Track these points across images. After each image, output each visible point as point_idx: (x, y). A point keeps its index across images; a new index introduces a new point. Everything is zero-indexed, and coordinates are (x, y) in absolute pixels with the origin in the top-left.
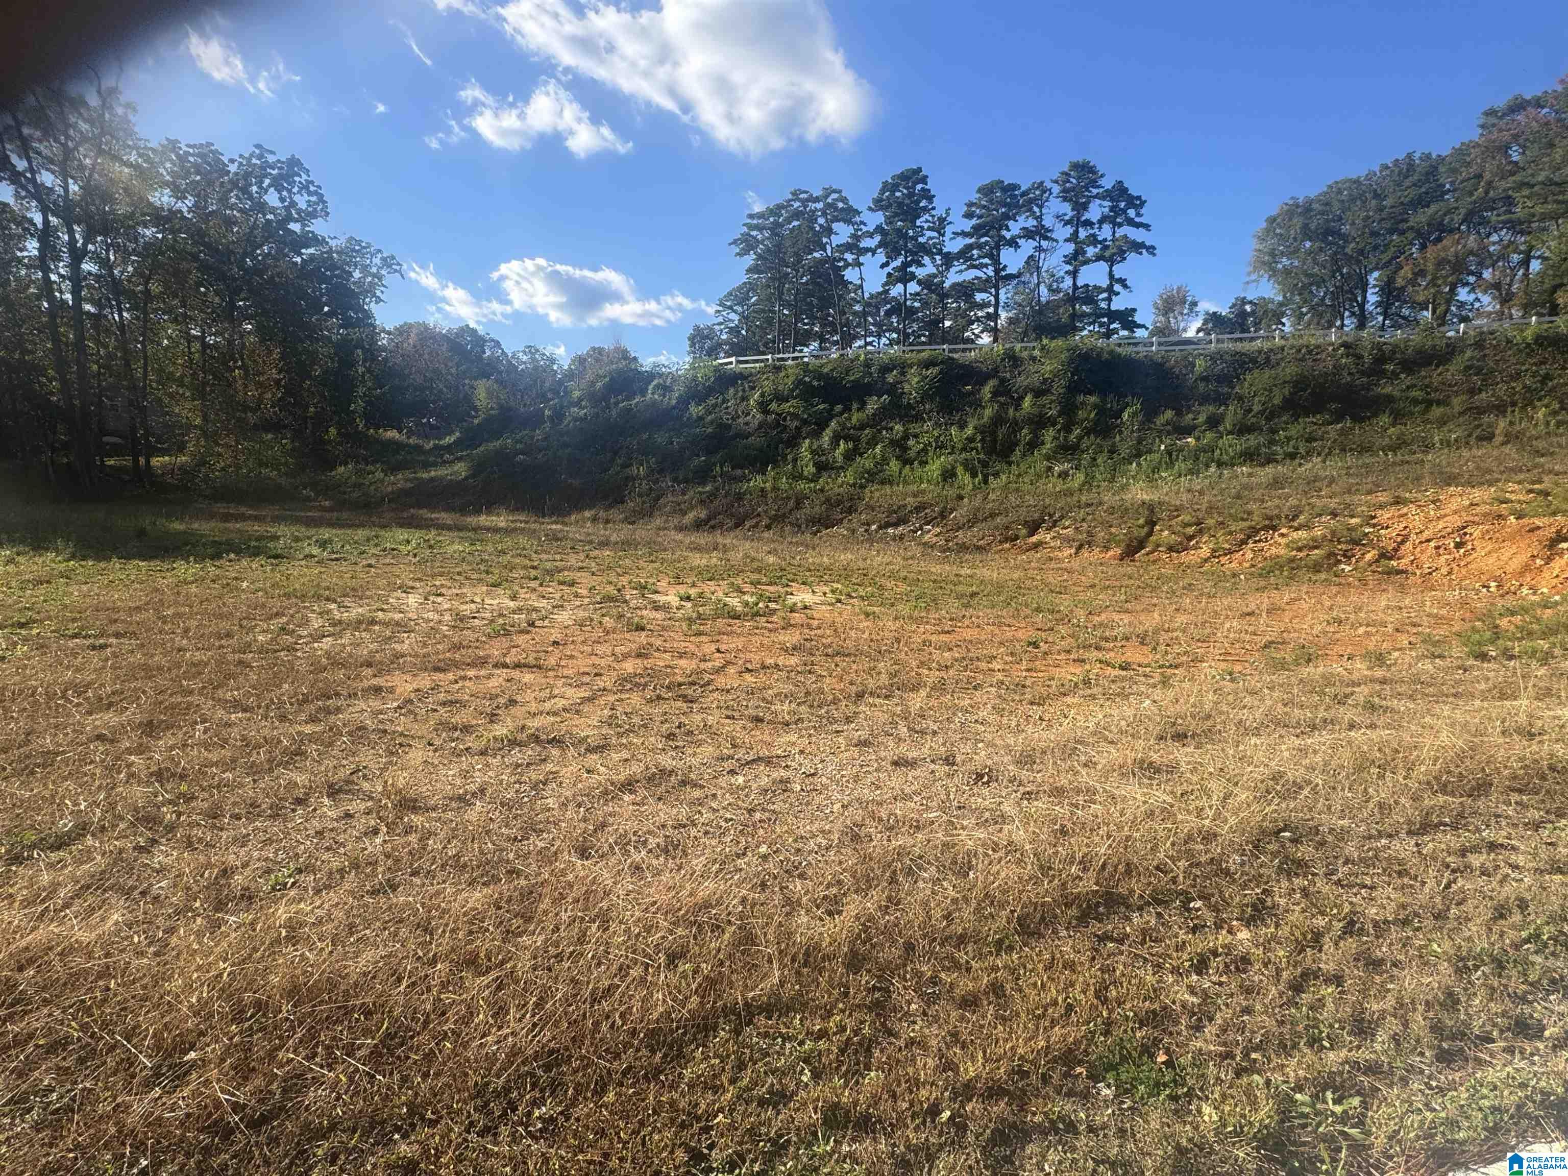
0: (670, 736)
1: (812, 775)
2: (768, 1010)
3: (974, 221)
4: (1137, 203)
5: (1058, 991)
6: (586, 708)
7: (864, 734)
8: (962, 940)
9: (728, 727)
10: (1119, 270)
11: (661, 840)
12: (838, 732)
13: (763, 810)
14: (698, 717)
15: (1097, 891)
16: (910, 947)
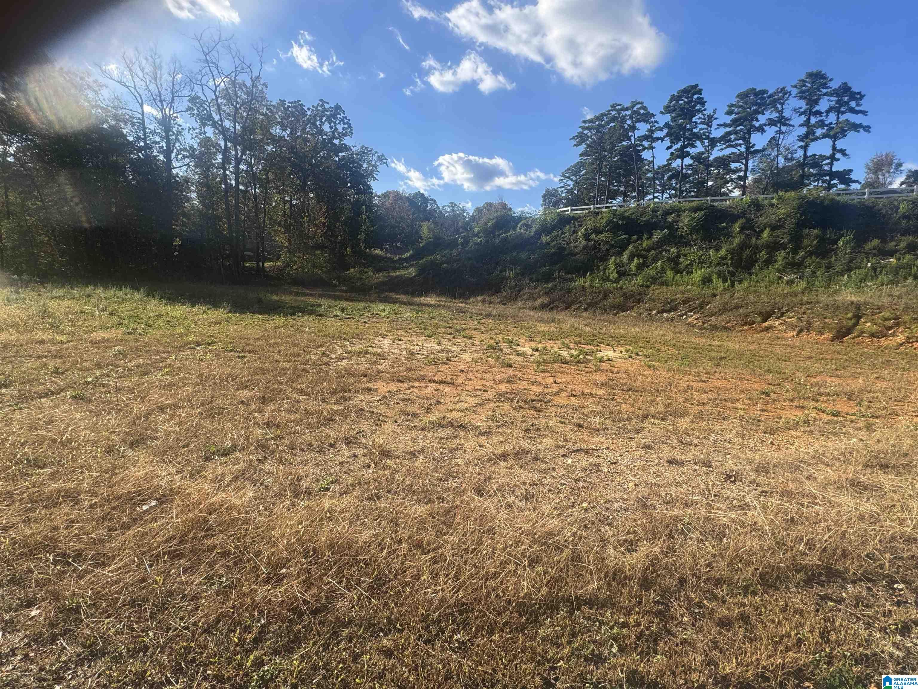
0: (527, 431)
1: (615, 463)
2: (590, 603)
3: (733, 116)
4: (858, 97)
5: (791, 628)
6: (478, 409)
7: (647, 441)
8: (718, 582)
9: (561, 428)
10: (840, 144)
11: (523, 491)
12: (631, 438)
13: (585, 481)
14: (544, 421)
16: (682, 581)
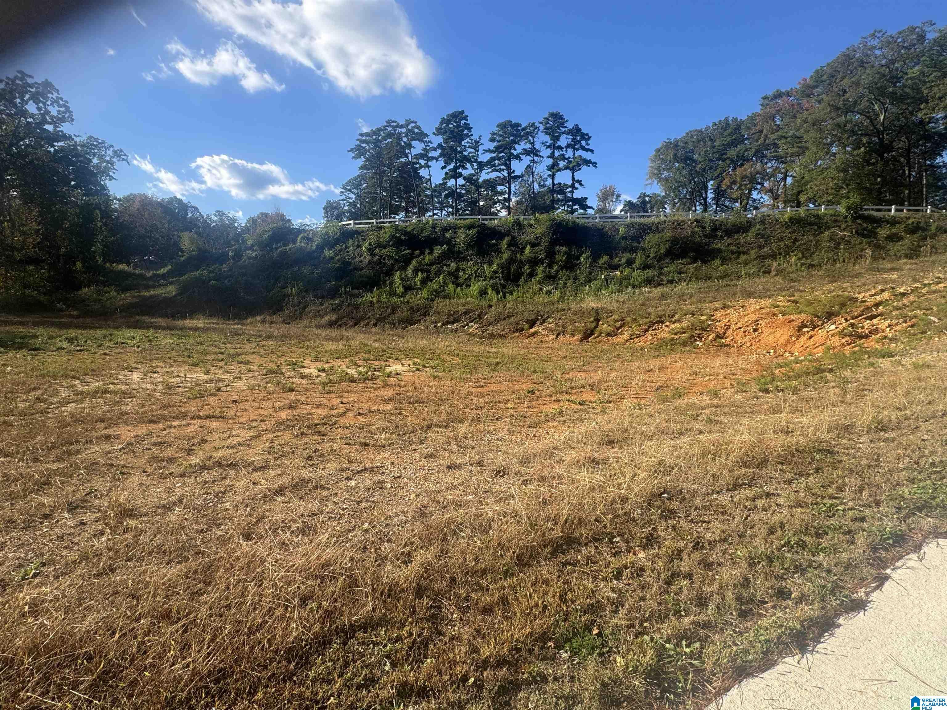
0: (309, 458)
1: (398, 477)
2: (364, 627)
3: (495, 144)
4: (586, 137)
5: (538, 598)
6: (253, 443)
7: (430, 450)
8: (484, 572)
9: (346, 449)
10: (578, 175)
11: (300, 525)
12: (415, 450)
13: (367, 501)
14: (328, 445)
15: (562, 537)
16: (453, 579)
